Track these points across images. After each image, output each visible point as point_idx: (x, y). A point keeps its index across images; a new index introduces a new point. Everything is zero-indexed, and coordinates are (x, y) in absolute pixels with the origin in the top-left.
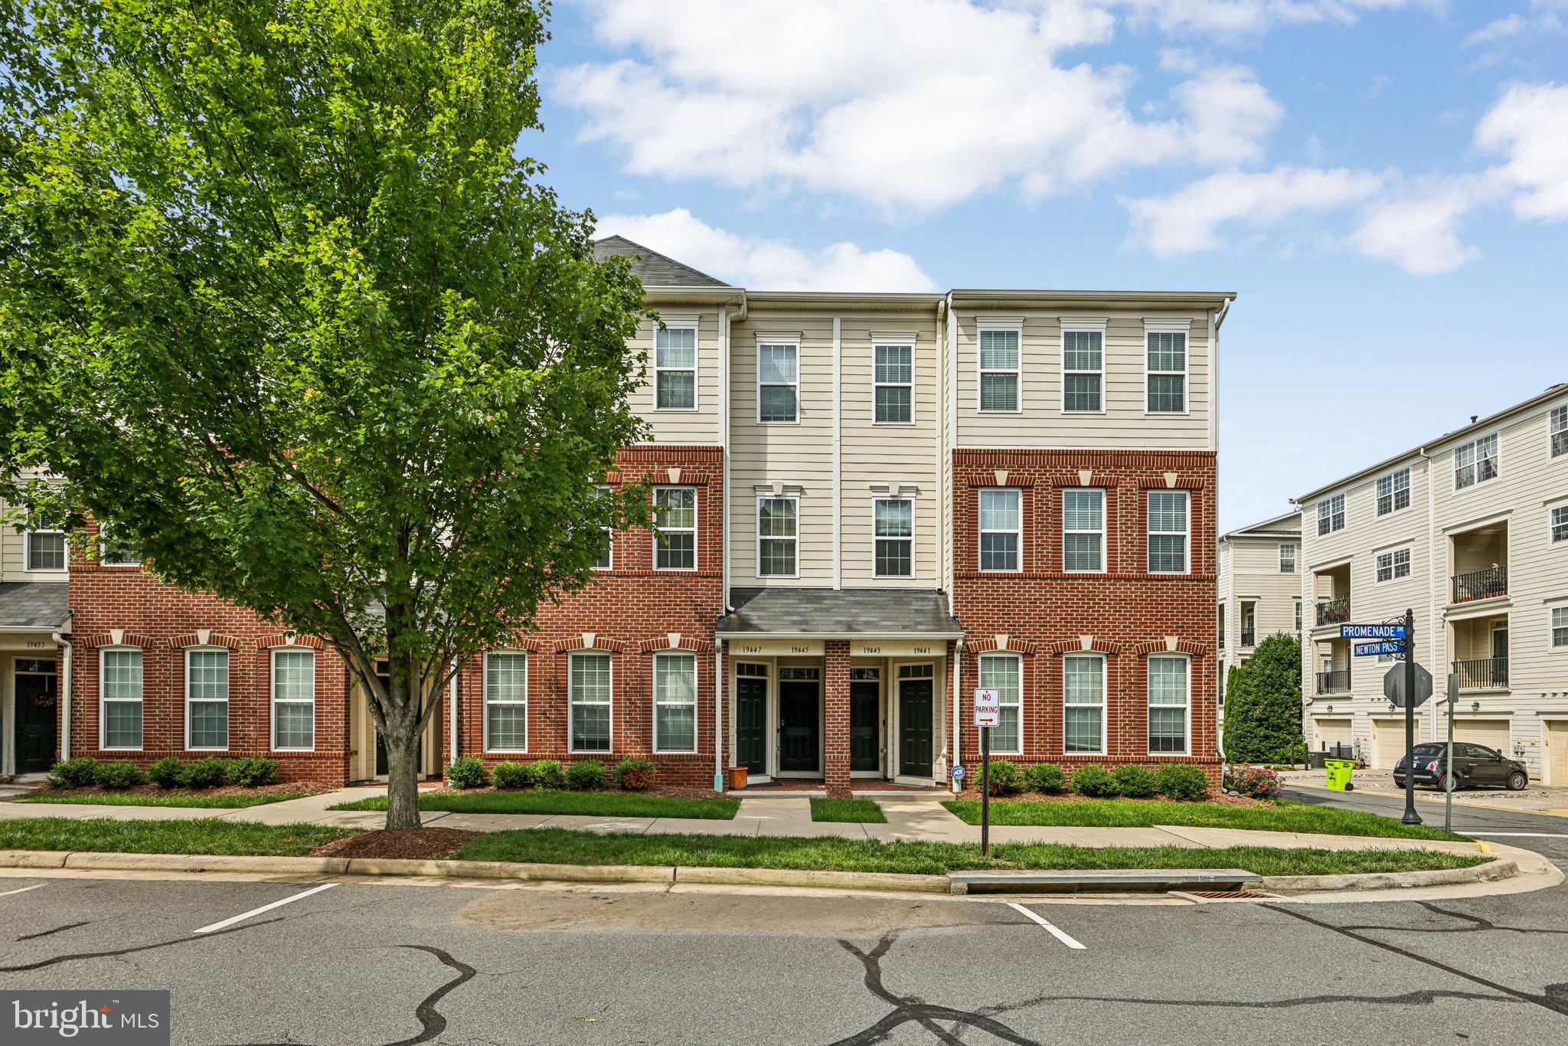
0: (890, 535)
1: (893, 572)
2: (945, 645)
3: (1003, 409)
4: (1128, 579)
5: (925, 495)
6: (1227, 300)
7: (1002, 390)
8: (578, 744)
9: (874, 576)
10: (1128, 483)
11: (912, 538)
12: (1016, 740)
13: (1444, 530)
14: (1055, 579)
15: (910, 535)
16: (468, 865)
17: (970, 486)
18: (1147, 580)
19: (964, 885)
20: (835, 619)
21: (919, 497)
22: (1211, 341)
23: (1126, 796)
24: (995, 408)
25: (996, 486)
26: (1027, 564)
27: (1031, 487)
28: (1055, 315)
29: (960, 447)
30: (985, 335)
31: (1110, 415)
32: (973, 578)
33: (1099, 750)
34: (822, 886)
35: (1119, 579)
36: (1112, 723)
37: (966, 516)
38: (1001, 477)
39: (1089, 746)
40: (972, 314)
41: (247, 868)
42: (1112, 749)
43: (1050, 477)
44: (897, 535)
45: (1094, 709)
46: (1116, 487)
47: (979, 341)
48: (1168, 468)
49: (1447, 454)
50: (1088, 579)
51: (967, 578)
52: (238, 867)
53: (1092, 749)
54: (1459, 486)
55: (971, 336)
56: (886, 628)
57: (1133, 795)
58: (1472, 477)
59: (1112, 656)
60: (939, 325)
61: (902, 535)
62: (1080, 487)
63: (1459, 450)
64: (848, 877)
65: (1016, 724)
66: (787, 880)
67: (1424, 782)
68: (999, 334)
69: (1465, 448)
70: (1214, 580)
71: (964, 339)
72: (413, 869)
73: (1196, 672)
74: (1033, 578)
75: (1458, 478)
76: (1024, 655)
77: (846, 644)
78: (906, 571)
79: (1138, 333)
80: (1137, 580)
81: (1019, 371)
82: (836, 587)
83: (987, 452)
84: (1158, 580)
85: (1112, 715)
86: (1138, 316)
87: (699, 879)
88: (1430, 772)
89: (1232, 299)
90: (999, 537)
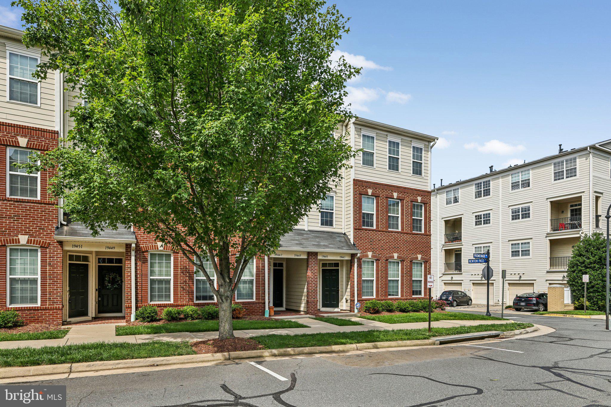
0: (326, 209)
1: (327, 225)
2: (350, 256)
3: (369, 165)
4: (407, 234)
5: (338, 195)
6: (436, 140)
7: (369, 158)
8: (198, 298)
9: (320, 226)
10: (407, 200)
11: (334, 211)
12: (372, 292)
13: (442, 218)
14: (386, 232)
15: (333, 210)
16: (282, 350)
17: (360, 194)
18: (413, 234)
19: (438, 342)
20: (312, 243)
21: (336, 195)
22: (430, 153)
23: (412, 311)
24: (366, 165)
25: (368, 195)
26: (377, 225)
27: (379, 197)
28: (386, 133)
29: (356, 178)
30: (364, 136)
31: (402, 173)
32: (360, 230)
33: (397, 295)
34: (402, 346)
35: (405, 233)
36: (402, 285)
37: (358, 205)
38: (370, 192)
39: (395, 294)
40: (360, 127)
41: (180, 362)
42: (402, 295)
43: (385, 193)
44: (328, 210)
45: (396, 280)
46: (404, 200)
47: (362, 138)
48: (419, 195)
49: (443, 193)
50: (396, 233)
51: (359, 230)
52: (175, 361)
53: (396, 295)
54: (447, 204)
55: (359, 135)
56: (332, 248)
57: (415, 311)
58: (451, 202)
59: (402, 261)
60: (344, 127)
61: (330, 210)
62: (393, 198)
63: (447, 192)
64: (408, 342)
65: (373, 286)
66: (392, 345)
67: (448, 304)
68: (368, 137)
69: (449, 191)
70: (430, 235)
71: (357, 136)
72: (259, 354)
73: (425, 267)
74: (380, 231)
75: (447, 201)
76: (376, 260)
77: (316, 254)
78: (331, 225)
79: (409, 145)
80: (410, 234)
81: (375, 152)
82: (306, 230)
83: (365, 182)
84: (416, 235)
85: (402, 283)
86: (410, 139)
87: (365, 348)
88: (449, 301)
89: (437, 140)
90: (368, 214)
